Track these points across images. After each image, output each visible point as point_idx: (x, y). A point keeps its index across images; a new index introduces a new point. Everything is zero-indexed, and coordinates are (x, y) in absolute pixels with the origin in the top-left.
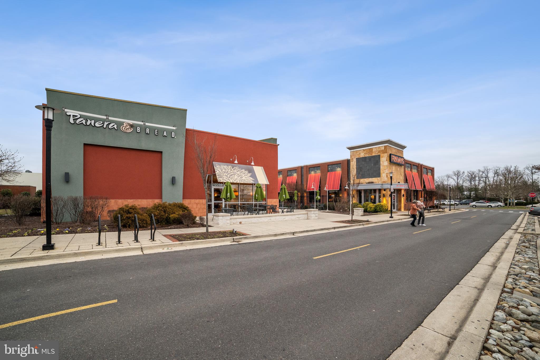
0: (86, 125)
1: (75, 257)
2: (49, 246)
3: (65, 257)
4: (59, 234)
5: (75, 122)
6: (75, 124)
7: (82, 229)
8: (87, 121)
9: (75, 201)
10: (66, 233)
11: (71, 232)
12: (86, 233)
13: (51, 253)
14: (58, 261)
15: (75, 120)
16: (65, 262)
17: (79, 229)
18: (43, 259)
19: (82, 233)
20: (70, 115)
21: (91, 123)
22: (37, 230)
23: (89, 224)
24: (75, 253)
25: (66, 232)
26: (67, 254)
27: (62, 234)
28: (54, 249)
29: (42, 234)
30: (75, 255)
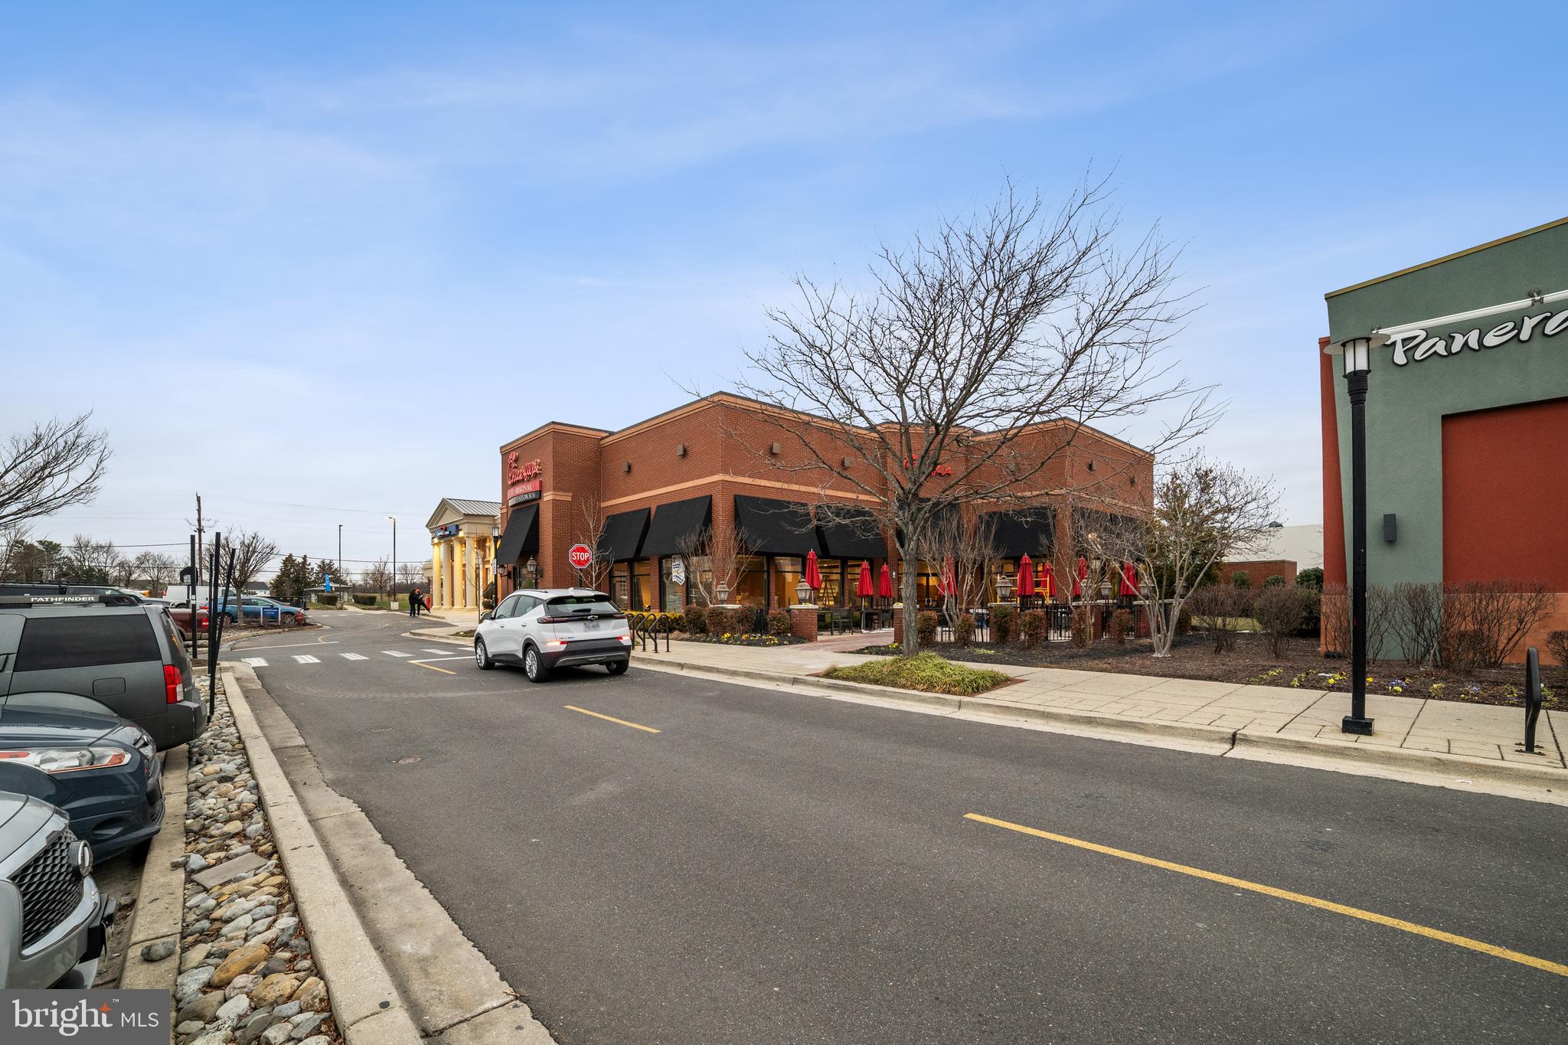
0: (1450, 354)
1: (1438, 771)
2: (1358, 724)
3: (1407, 766)
4: (1376, 693)
5: (1410, 358)
6: (1412, 364)
7: (1447, 688)
8: (1449, 342)
9: (1417, 599)
10: (1396, 694)
11: (1412, 692)
12: (1463, 700)
13: (1364, 742)
14: (1387, 772)
15: (1410, 354)
16: (1407, 779)
17: (1435, 686)
18: (1347, 755)
19: (1446, 700)
20: (1394, 343)
21: (1466, 343)
22: (1316, 674)
23: (1469, 673)
24: (1438, 759)
25: (1396, 691)
26: (1411, 758)
27: (1385, 694)
28: (1371, 735)
29: (1332, 687)
30: (1437, 765)
